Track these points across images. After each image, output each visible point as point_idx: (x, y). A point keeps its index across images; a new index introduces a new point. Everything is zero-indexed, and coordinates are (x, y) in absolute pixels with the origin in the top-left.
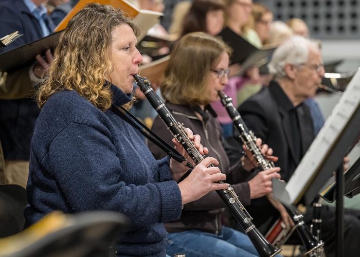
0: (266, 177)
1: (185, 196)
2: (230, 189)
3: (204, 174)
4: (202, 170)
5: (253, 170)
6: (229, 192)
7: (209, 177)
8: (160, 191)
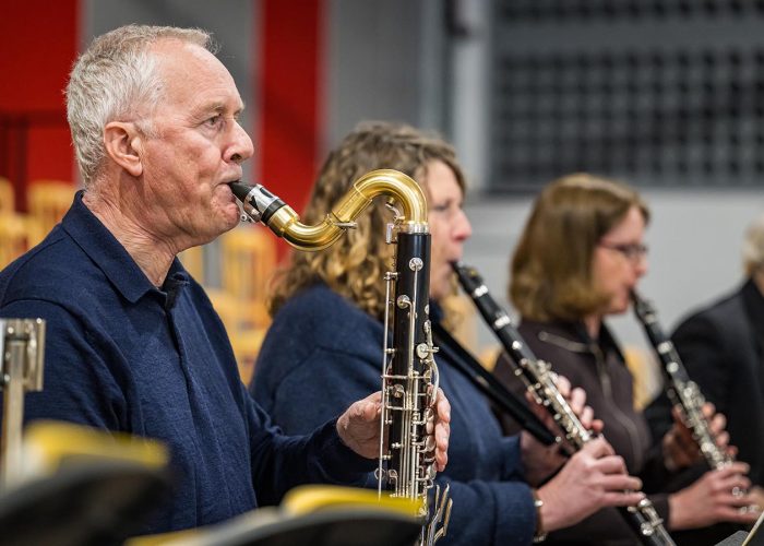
0: (719, 485)
1: (550, 514)
2: (644, 503)
3: (588, 473)
4: (585, 465)
5: (683, 469)
6: (640, 510)
7: (600, 479)
8: (495, 498)
